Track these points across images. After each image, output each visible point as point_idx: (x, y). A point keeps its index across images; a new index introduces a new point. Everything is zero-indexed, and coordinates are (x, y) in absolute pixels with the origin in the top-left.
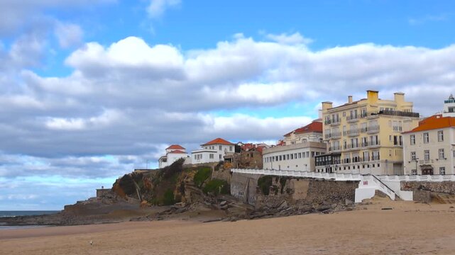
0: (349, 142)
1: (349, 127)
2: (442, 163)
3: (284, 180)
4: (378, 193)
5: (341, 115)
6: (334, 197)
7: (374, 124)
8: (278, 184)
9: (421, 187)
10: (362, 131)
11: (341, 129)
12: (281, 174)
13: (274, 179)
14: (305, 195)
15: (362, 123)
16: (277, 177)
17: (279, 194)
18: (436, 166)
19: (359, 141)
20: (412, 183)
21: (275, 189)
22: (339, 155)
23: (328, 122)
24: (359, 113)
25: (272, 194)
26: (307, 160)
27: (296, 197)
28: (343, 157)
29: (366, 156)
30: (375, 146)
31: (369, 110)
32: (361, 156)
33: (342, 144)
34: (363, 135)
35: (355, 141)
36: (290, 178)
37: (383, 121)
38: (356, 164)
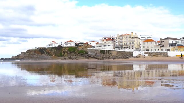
0: (126, 43)
1: (126, 40)
2: (151, 49)
3: (109, 51)
4: (139, 54)
5: (123, 37)
6: (125, 55)
7: (133, 40)
8: (107, 52)
9: (150, 53)
10: (130, 41)
11: (123, 40)
12: (107, 50)
13: (106, 51)
14: (116, 55)
15: (129, 39)
16: (107, 51)
17: (108, 54)
18: (150, 49)
19: (129, 43)
20: (148, 52)
21: (107, 53)
22: (122, 46)
23: (119, 38)
24: (129, 37)
25: (105, 54)
26: (112, 47)
27: (113, 55)
28: (123, 47)
29: (130, 46)
30: (133, 44)
31: (132, 37)
32: (129, 46)
33: (123, 43)
34: (130, 42)
35: (127, 43)
36: (111, 51)
37: (136, 39)
38: (127, 48)
